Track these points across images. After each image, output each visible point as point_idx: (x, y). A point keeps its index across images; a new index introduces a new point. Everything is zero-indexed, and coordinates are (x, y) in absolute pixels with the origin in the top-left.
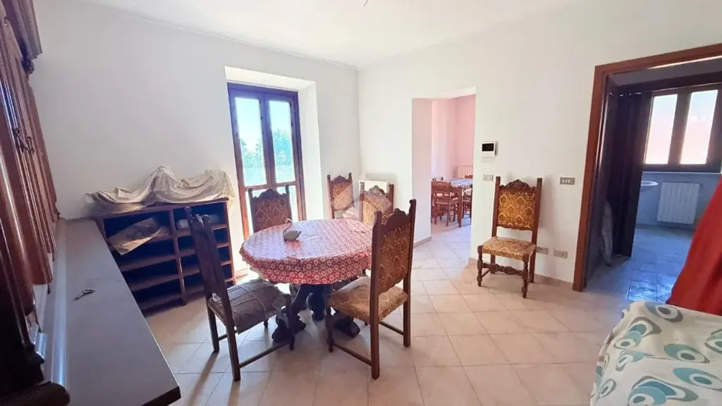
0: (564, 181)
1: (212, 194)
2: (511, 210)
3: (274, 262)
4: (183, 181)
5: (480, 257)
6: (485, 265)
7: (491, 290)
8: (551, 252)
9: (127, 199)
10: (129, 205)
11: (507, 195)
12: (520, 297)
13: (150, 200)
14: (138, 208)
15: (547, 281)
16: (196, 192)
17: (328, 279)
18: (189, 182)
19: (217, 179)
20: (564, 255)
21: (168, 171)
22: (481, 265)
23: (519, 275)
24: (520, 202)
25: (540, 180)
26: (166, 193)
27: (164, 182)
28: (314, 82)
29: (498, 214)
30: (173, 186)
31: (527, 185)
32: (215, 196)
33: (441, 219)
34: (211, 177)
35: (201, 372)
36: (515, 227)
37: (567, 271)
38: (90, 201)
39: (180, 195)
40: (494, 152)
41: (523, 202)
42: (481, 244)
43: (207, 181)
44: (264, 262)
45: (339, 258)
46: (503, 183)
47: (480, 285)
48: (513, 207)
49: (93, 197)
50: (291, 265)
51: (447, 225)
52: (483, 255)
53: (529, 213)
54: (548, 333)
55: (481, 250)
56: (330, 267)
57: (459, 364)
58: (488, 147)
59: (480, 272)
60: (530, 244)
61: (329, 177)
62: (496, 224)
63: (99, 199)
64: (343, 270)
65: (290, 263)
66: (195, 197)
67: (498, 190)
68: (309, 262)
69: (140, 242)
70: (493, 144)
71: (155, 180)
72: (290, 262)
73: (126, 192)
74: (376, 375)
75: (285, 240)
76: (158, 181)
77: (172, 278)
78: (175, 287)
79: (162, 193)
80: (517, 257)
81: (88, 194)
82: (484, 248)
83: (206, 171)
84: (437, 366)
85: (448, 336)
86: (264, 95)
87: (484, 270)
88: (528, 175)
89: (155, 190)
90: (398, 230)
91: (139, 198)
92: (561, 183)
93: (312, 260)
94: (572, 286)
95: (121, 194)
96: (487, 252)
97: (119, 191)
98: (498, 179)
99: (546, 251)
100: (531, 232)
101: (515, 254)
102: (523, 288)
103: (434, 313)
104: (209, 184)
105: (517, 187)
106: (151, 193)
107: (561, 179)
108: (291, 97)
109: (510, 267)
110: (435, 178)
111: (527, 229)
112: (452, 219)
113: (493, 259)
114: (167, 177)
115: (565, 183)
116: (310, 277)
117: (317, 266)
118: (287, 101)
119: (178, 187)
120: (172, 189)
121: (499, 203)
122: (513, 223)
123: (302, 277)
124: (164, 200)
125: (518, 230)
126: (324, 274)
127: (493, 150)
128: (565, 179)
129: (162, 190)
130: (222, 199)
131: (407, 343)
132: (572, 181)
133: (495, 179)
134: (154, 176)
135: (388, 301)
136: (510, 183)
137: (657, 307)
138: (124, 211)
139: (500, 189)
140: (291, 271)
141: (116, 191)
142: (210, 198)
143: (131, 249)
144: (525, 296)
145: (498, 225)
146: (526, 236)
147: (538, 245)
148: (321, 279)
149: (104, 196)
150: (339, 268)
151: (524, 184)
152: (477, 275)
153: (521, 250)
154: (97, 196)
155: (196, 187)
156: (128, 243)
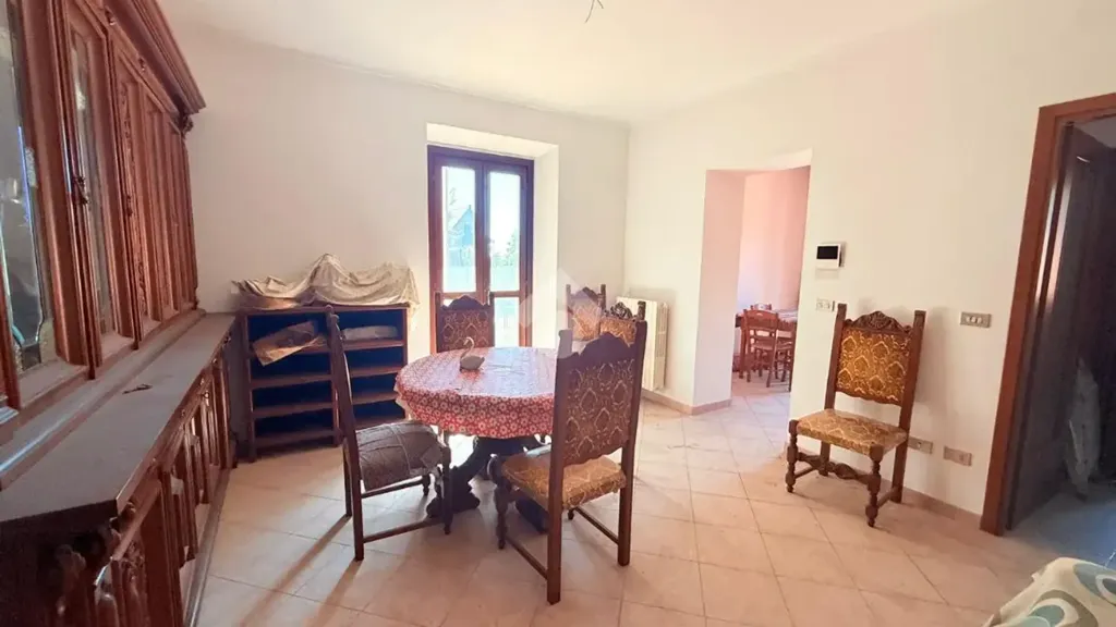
0: (970, 319)
1: (388, 297)
2: (862, 365)
3: (426, 395)
4: (351, 275)
5: (794, 440)
6: (802, 457)
7: (810, 501)
8: (939, 451)
9: (277, 292)
10: (278, 301)
11: (857, 337)
12: (861, 523)
13: (308, 296)
14: (289, 305)
15: (928, 504)
16: (366, 292)
17: (498, 431)
18: (359, 277)
19: (396, 276)
20: (965, 459)
21: (332, 261)
22: (794, 455)
23: (864, 483)
24: (881, 352)
25: (920, 315)
26: (327, 289)
27: (326, 273)
28: (556, 146)
29: (838, 370)
30: (336, 281)
31: (896, 324)
32: (391, 299)
33: (760, 375)
34: (390, 274)
35: (320, 538)
36: (867, 397)
37: (970, 491)
38: (235, 291)
39: (346, 294)
40: (837, 261)
41: (885, 351)
42: (797, 419)
43: (383, 278)
44: (415, 393)
45: (520, 401)
46: (852, 315)
47: (790, 490)
48: (865, 359)
49: (240, 285)
50: (449, 402)
51: (768, 386)
52: (799, 437)
53: (896, 372)
54: (897, 597)
55: (794, 428)
56: (505, 413)
57: (702, 613)
58: (827, 253)
59: (792, 468)
60: (894, 431)
61: (568, 288)
62: (833, 387)
63: (246, 289)
64: (524, 421)
65: (447, 400)
66: (364, 298)
67: (841, 326)
68: (473, 401)
69: (288, 351)
70: (836, 248)
71: (316, 271)
72: (447, 397)
73: (280, 283)
74: (554, 596)
75: (462, 369)
76: (319, 273)
77: (325, 406)
78: (325, 418)
79: (322, 289)
80: (858, 449)
81: (233, 282)
82: (800, 424)
83: (385, 265)
84: (662, 608)
85: (699, 563)
86: (483, 163)
87: (800, 466)
88: (899, 305)
89: (315, 283)
90: (607, 366)
91: (292, 293)
92: (963, 322)
93: (478, 399)
94: (979, 521)
95: (272, 286)
96: (806, 432)
97: (272, 282)
98: (843, 308)
99: (928, 447)
100: (898, 409)
101: (856, 442)
102: (868, 509)
103: (690, 521)
104: (385, 282)
105: (876, 324)
106: (311, 287)
107: (964, 314)
108: (524, 169)
109: (846, 466)
110: (756, 306)
111: (892, 401)
112: (780, 377)
113: (825, 449)
114: (330, 266)
115: (970, 324)
116: (473, 424)
117: (484, 409)
118: (516, 173)
119: (345, 283)
120: (334, 284)
121: (840, 352)
122: (865, 387)
123: (461, 422)
124: (323, 298)
125: (873, 402)
126: (493, 422)
127: (835, 257)
128: (971, 316)
129: (324, 285)
130: (400, 304)
131: (623, 559)
132: (985, 321)
133: (836, 309)
134: (316, 266)
135: (588, 481)
136: (863, 317)
137: (1100, 578)
138: (271, 308)
139: (843, 325)
140: (447, 411)
141: (268, 282)
142: (384, 302)
143: (275, 359)
144: (871, 524)
145: (836, 389)
146: (890, 415)
147: (913, 433)
148: (489, 430)
149: (253, 286)
150: (519, 418)
151: (889, 321)
152: (787, 471)
153: (868, 437)
154: (244, 285)
155: (366, 286)
156: (273, 352)
